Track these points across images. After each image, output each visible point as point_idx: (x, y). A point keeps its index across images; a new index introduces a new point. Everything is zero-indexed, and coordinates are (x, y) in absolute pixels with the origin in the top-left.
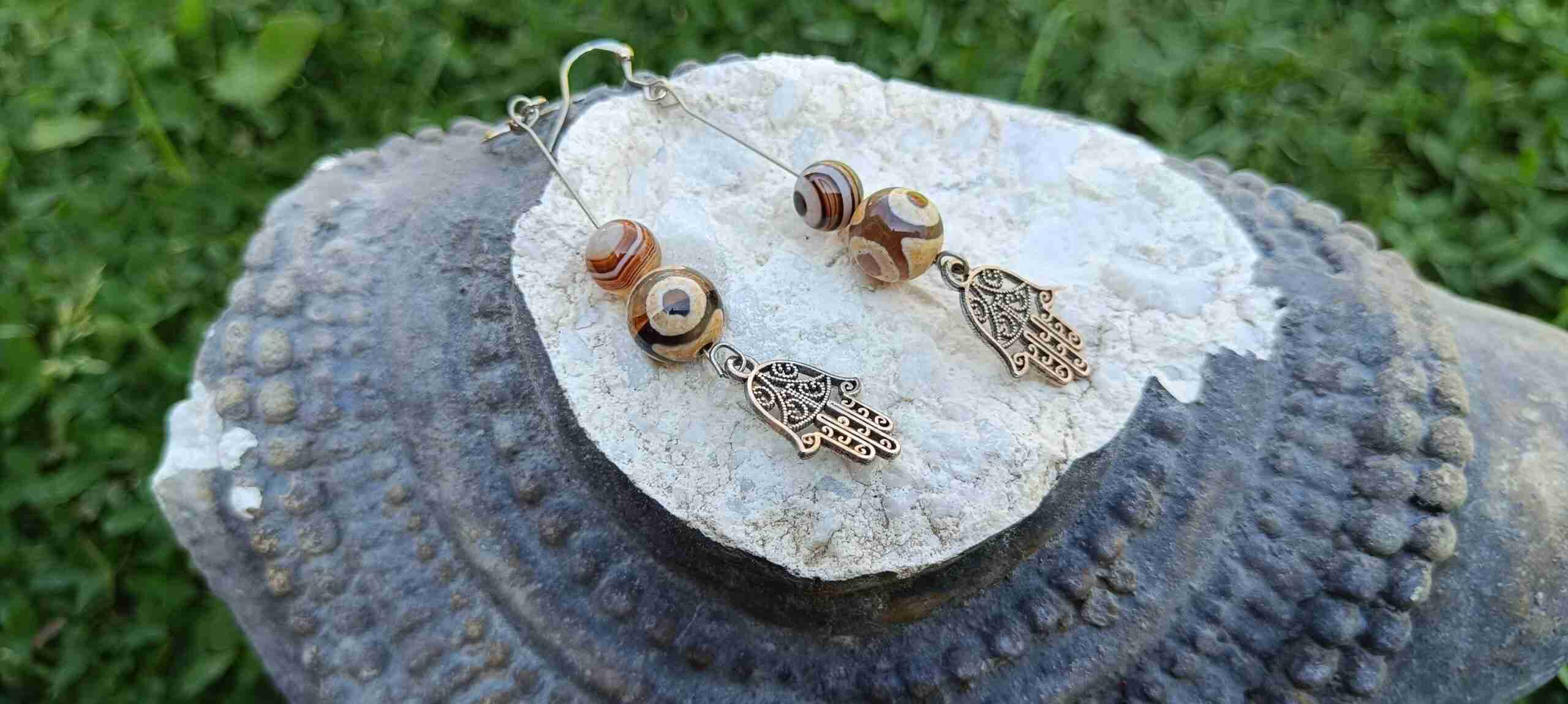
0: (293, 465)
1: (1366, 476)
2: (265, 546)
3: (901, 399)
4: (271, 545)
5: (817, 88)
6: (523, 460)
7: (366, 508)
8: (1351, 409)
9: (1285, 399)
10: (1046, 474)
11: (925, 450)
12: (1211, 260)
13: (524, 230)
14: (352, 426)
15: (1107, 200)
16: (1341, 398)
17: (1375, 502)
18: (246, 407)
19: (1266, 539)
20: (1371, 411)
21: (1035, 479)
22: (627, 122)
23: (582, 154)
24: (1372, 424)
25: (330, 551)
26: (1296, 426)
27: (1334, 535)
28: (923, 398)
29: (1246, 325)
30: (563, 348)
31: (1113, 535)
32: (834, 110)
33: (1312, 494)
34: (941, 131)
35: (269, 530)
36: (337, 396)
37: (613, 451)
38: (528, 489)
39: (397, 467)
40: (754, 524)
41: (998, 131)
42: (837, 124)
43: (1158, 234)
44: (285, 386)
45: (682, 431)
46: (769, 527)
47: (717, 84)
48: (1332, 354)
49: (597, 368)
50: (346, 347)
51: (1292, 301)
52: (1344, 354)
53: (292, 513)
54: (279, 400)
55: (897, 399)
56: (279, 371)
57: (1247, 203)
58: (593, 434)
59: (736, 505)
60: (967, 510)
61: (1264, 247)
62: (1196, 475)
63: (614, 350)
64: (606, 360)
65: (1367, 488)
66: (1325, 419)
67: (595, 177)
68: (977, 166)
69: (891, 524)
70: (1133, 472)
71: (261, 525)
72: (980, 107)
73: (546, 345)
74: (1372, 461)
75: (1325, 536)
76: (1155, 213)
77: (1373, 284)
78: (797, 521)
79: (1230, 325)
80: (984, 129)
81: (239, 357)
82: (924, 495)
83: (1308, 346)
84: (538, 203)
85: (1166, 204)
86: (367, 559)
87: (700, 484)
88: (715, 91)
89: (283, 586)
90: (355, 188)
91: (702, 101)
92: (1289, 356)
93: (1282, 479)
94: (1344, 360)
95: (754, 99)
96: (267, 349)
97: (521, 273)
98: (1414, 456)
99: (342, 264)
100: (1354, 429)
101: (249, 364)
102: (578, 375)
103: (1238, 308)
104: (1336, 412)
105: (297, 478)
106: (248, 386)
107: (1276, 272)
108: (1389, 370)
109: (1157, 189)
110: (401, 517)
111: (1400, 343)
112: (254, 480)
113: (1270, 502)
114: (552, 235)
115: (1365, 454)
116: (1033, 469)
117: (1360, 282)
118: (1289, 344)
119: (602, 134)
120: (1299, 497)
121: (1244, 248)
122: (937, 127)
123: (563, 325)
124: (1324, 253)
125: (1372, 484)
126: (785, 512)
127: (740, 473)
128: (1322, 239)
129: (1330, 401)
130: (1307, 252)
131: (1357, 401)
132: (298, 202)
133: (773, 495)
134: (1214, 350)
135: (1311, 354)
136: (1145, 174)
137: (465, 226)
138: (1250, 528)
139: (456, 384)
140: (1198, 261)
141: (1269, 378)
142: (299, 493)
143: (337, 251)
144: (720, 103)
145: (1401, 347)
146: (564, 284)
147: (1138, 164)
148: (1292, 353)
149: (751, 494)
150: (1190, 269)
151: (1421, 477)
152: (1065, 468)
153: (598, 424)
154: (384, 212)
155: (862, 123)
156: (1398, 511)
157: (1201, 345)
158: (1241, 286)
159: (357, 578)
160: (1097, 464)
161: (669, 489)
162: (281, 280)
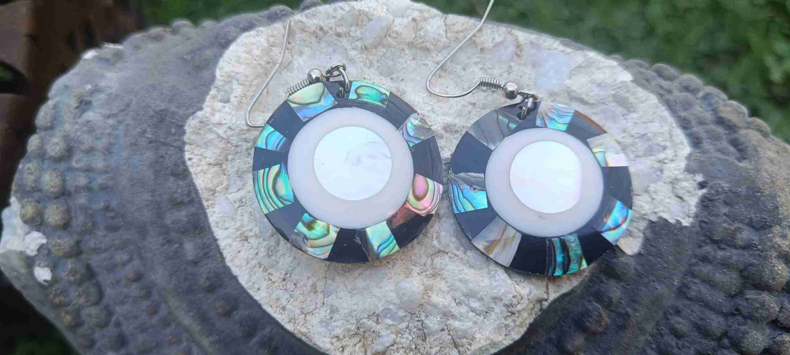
0: (69, 255)
1: (745, 304)
2: (57, 300)
3: (439, 251)
4: (60, 300)
5: (398, 21)
6: (202, 266)
7: (114, 282)
8: (741, 259)
9: (698, 250)
10: (533, 308)
11: (452, 288)
12: (659, 152)
13: (192, 128)
14: (103, 234)
15: (592, 104)
16: (734, 251)
17: (749, 321)
18: (38, 219)
19: (674, 338)
20: (754, 261)
21: (525, 315)
22: (266, 45)
23: (232, 72)
24: (753, 270)
25: (97, 303)
26: (703, 269)
27: (719, 339)
28: (455, 251)
29: (677, 199)
30: (217, 209)
31: (575, 338)
32: (409, 35)
33: (708, 313)
34: (482, 50)
35: (58, 292)
36: (92, 215)
37: (247, 283)
38: (205, 285)
39: (130, 260)
40: (336, 337)
41: (521, 50)
42: (411, 45)
43: (624, 131)
44: (60, 208)
45: (293, 269)
46: (347, 339)
47: (327, 18)
48: (733, 221)
49: (239, 224)
50: (95, 185)
51: (711, 183)
52: (742, 222)
53: (71, 283)
54: (56, 218)
55: (437, 251)
56: (57, 198)
57: (687, 105)
58: (235, 271)
59: (326, 323)
60: (478, 336)
61: (696, 141)
62: (634, 301)
63: (251, 210)
64: (246, 218)
65: (745, 312)
66: (723, 265)
67: (241, 87)
68: (506, 75)
69: (427, 339)
70: (592, 298)
71: (54, 288)
72: (510, 33)
73: (206, 208)
74: (751, 294)
75: (713, 340)
76: (623, 115)
77: (766, 171)
78: (366, 335)
79: (668, 200)
80: (512, 49)
81: (33, 188)
82: (450, 322)
83: (717, 216)
84: (201, 109)
85: (632, 110)
86: (118, 309)
87: (304, 306)
88: (327, 24)
89: (70, 322)
90: (102, 76)
91: (318, 31)
92: (703, 222)
93: (689, 303)
94: (741, 225)
95: (353, 29)
96: (47, 185)
97: (191, 156)
98: (779, 293)
99: (91, 131)
100: (741, 271)
101: (40, 190)
102: (226, 229)
103: (674, 187)
104: (732, 261)
105: (72, 263)
106: (40, 206)
107: (702, 162)
108: (771, 235)
109: (627, 99)
110: (134, 290)
111: (781, 216)
112: (47, 263)
113: (681, 316)
114: (211, 130)
115: (746, 288)
116: (523, 309)
117: (758, 170)
118: (706, 213)
119: (247, 56)
120: (698, 313)
121: (682, 143)
122: (479, 47)
123: (219, 192)
124: (735, 143)
125: (750, 310)
126: (358, 328)
127: (330, 300)
128: (736, 132)
129: (728, 254)
130: (725, 144)
131: (745, 253)
132: (67, 84)
133: (350, 318)
134: (654, 218)
135: (719, 221)
136: (619, 88)
137: (163, 113)
138: (665, 330)
139: (160, 215)
140: (649, 152)
141: (688, 238)
142: (73, 272)
143: (88, 122)
144: (330, 32)
145: (780, 220)
146: (221, 162)
147: (615, 80)
148: (705, 220)
149: (336, 316)
150: (643, 159)
151: (782, 308)
152: (546, 304)
153: (239, 264)
154: (117, 96)
155: (428, 45)
156: (764, 329)
157: (645, 215)
158: (677, 172)
159: (114, 318)
160: (567, 299)
161: (284, 309)
162: (55, 140)
